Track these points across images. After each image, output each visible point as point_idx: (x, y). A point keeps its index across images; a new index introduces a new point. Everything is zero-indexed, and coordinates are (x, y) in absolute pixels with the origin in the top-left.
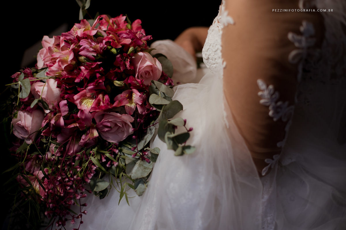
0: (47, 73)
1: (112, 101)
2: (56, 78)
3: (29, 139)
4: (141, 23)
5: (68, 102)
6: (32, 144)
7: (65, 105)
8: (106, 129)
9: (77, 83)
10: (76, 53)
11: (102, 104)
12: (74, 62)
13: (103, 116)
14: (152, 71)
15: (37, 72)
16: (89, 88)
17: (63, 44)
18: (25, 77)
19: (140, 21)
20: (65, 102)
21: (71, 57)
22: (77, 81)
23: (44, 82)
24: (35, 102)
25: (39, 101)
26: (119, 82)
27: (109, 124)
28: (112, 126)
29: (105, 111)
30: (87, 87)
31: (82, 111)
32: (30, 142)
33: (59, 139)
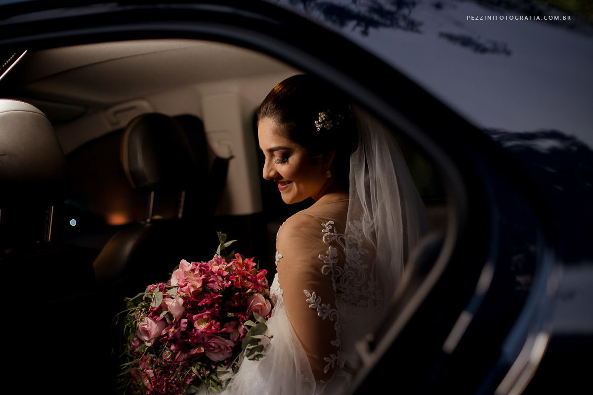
0: (178, 292)
1: (222, 327)
2: (184, 298)
3: (149, 342)
4: (266, 274)
5: (188, 321)
6: (150, 347)
7: (185, 323)
8: (211, 348)
9: (199, 306)
10: (205, 282)
11: (213, 328)
12: (201, 289)
13: (210, 337)
14: (261, 310)
15: (170, 289)
16: (207, 312)
17: (197, 272)
18: (160, 291)
19: (267, 272)
20: (186, 320)
21: (199, 285)
22: (199, 304)
23: (173, 299)
24: (165, 313)
25: (168, 313)
26: (230, 314)
27: (213, 345)
28: (216, 346)
29: (214, 334)
30: (205, 311)
31: (196, 330)
32: (149, 345)
33: (173, 347)
